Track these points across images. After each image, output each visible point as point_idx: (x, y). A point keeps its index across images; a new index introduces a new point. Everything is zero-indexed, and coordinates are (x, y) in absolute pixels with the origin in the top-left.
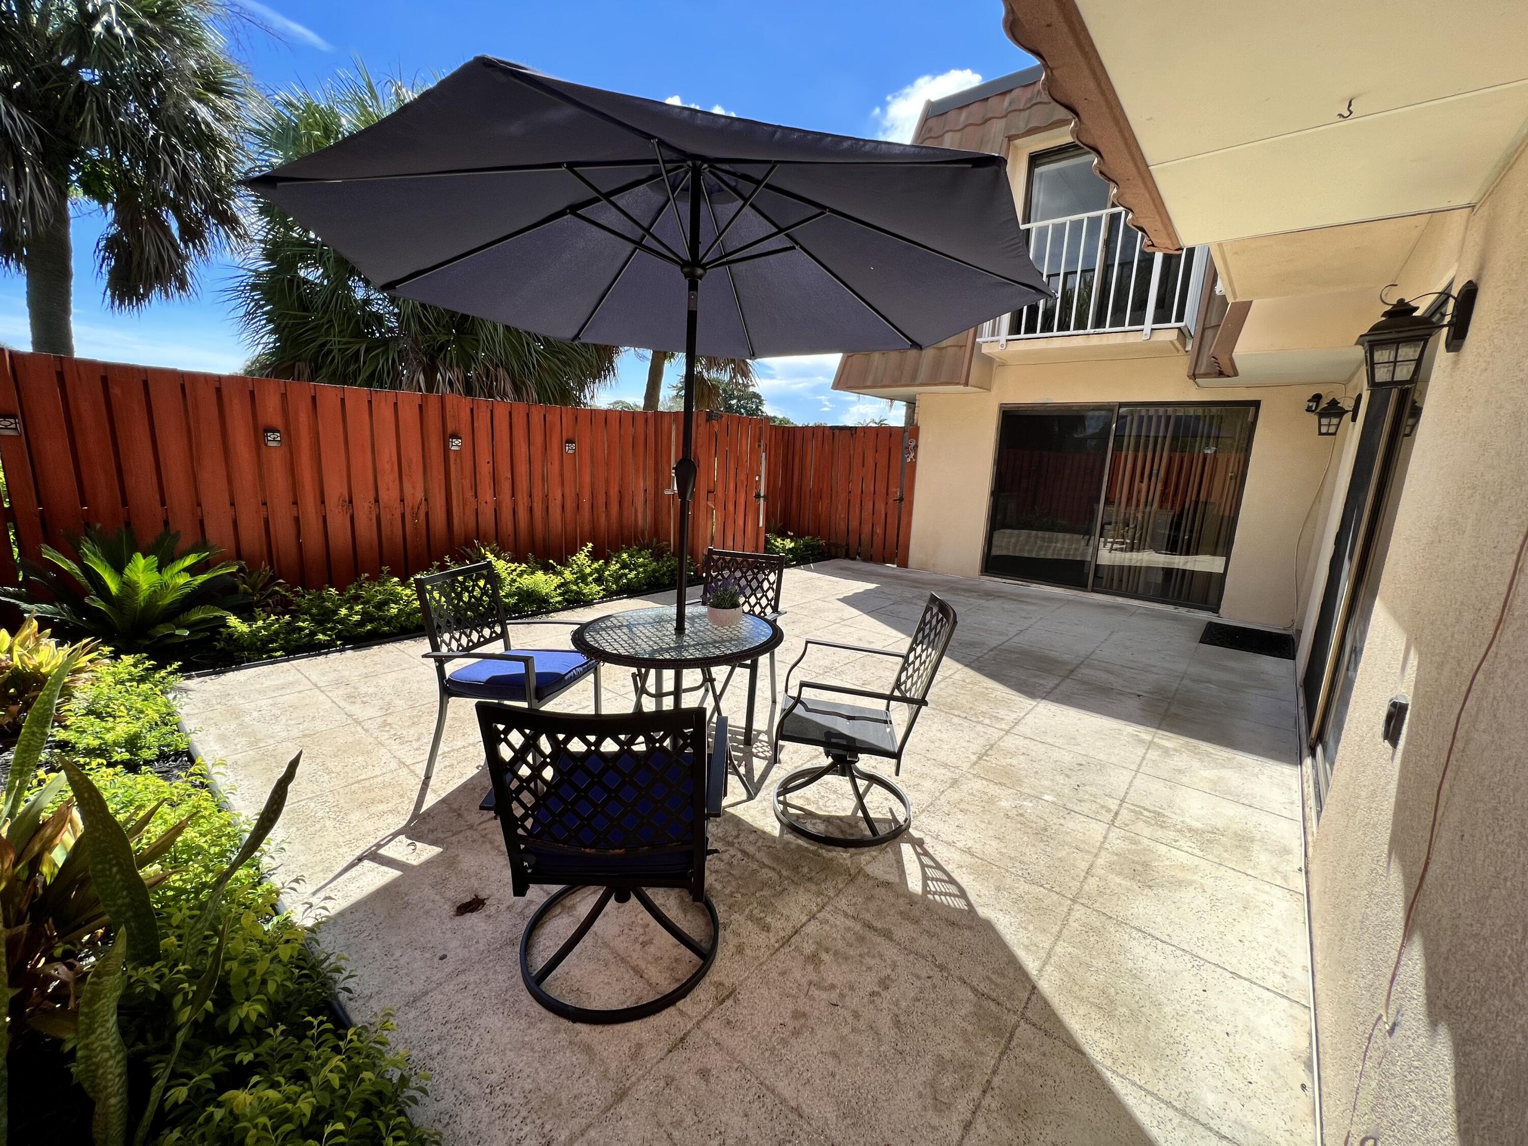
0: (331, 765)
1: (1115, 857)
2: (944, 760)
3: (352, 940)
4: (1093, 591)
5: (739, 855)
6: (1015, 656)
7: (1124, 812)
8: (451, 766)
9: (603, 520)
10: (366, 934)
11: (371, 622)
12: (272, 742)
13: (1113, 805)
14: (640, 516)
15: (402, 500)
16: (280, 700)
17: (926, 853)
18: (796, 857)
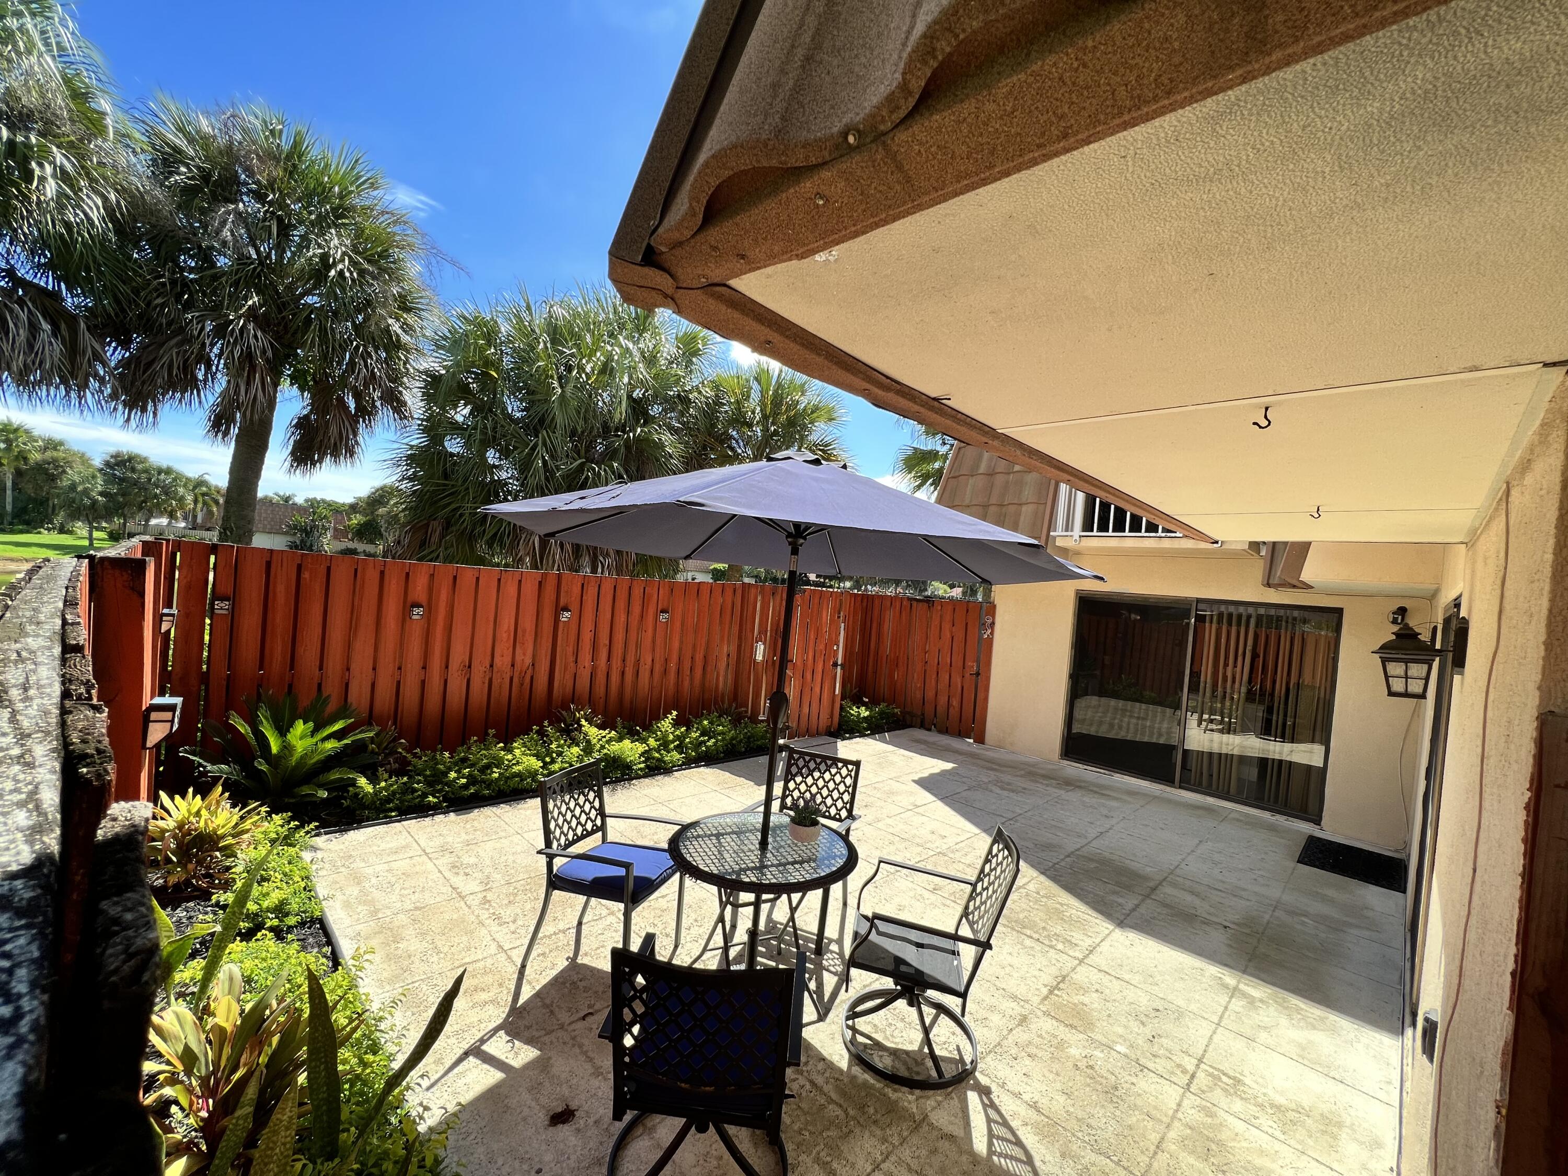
0: (439, 944)
1: (1189, 1131)
2: (1014, 990)
3: (461, 1143)
4: (1180, 787)
5: (808, 1086)
6: (1093, 865)
7: (1200, 1075)
8: (543, 954)
9: (687, 683)
10: (472, 1137)
11: (474, 785)
12: (388, 912)
13: (1191, 1067)
14: (721, 679)
15: (513, 665)
16: (394, 865)
17: (993, 1105)
18: (863, 1094)
